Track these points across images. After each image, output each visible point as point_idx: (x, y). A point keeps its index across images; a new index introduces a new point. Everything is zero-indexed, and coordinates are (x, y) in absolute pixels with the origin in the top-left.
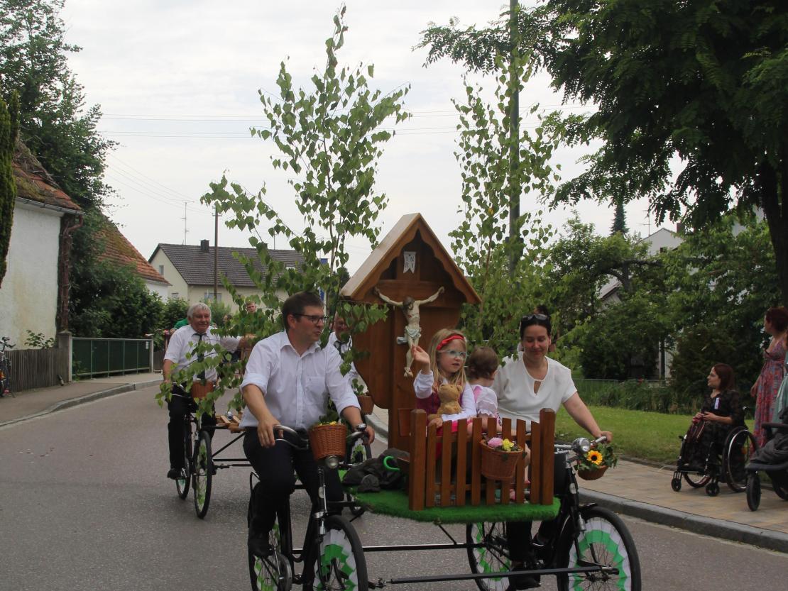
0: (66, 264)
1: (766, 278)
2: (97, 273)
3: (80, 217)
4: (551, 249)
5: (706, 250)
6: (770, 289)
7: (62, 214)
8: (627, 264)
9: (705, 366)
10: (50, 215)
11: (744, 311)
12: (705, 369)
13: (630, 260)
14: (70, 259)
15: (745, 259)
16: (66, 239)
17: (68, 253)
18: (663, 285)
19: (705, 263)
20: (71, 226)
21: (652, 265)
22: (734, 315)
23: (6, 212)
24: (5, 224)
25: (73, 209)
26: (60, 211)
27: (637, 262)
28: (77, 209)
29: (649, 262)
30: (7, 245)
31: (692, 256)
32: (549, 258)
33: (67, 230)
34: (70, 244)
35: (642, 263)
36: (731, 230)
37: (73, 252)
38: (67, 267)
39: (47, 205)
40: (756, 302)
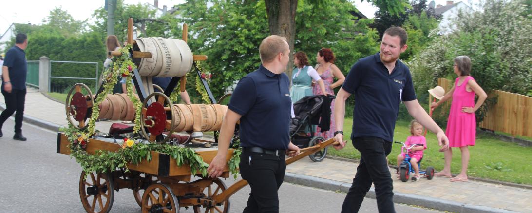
1: (227, 32)
4: (100, 9)
5: (193, 15)
6: (230, 38)
8: (144, 21)
9: (193, 80)
11: (215, 50)
12: (193, 82)
13: (146, 18)
15: (216, 21)
18: (164, 34)
19: (192, 22)
21: (159, 22)
22: (210, 52)
27: (150, 20)
29: (157, 20)
31: (185, 18)
32: (98, 15)
35: (153, 21)
36: (206, 5)
40: (222, 45)
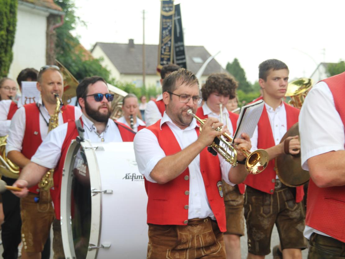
0: (52, 55)
2: (74, 62)
3: (61, 16)
7: (47, 14)
10: (39, 15)
14: (55, 51)
16: (51, 35)
17: (53, 46)
20: (54, 24)
23: (12, 10)
24: (11, 20)
25: (56, 10)
26: (47, 11)
28: (59, 10)
30: (13, 37)
33: (52, 27)
34: (55, 39)
37: (57, 46)
38: (52, 57)
39: (37, 7)
